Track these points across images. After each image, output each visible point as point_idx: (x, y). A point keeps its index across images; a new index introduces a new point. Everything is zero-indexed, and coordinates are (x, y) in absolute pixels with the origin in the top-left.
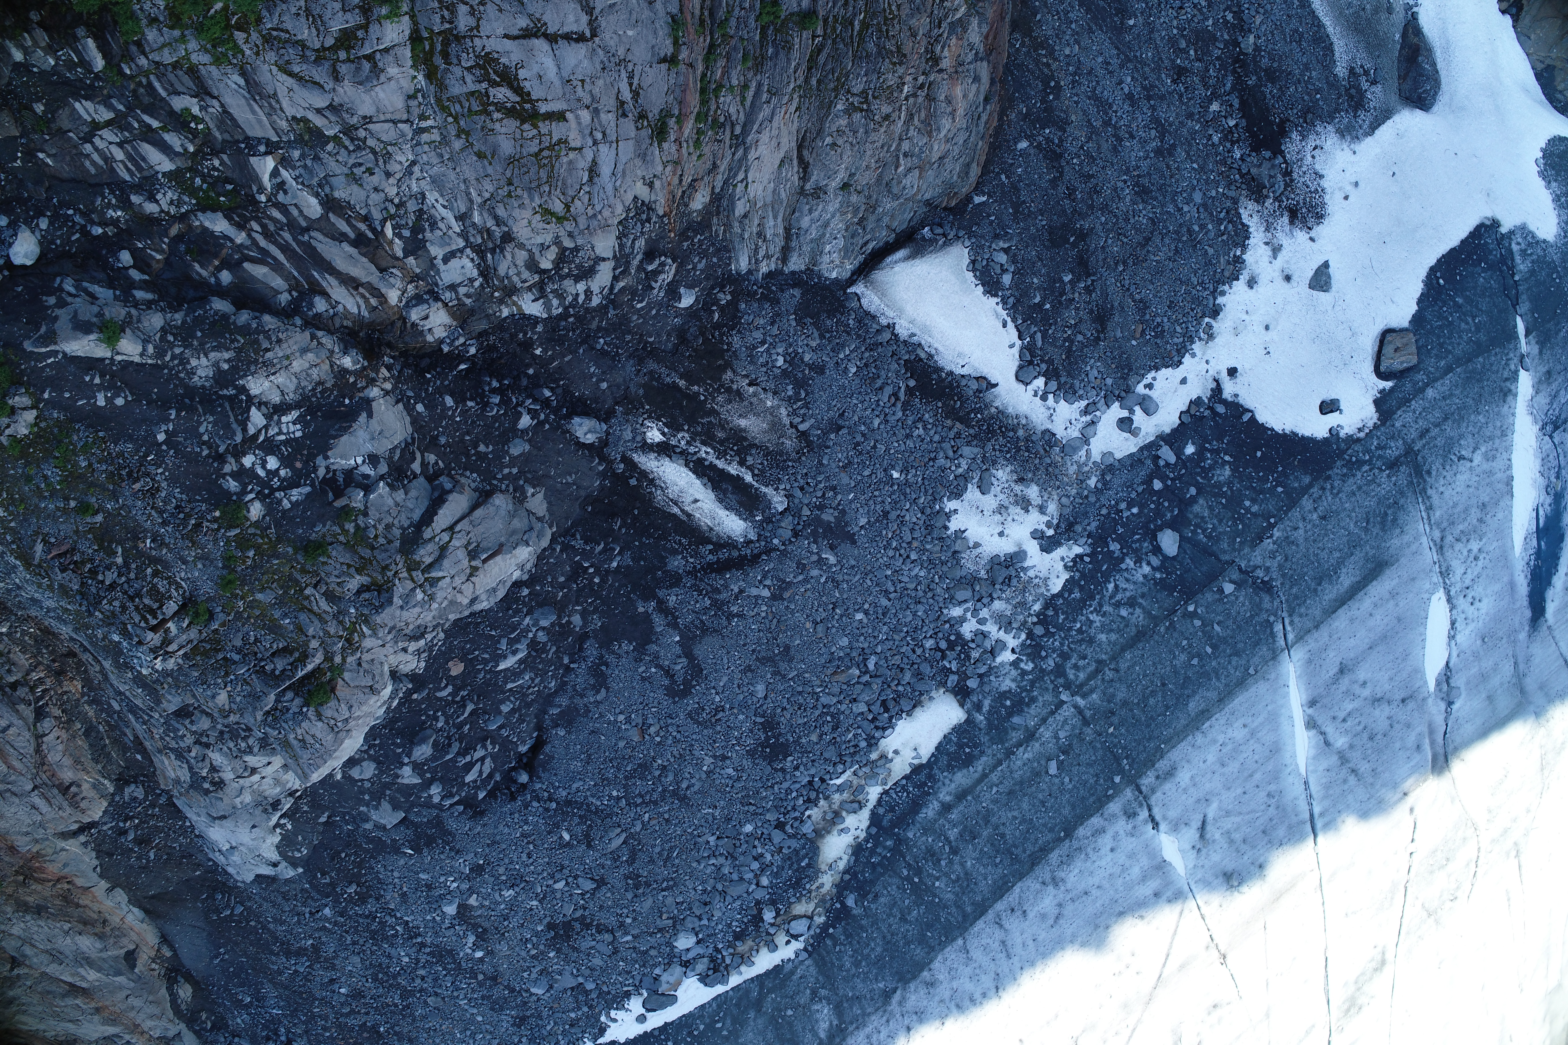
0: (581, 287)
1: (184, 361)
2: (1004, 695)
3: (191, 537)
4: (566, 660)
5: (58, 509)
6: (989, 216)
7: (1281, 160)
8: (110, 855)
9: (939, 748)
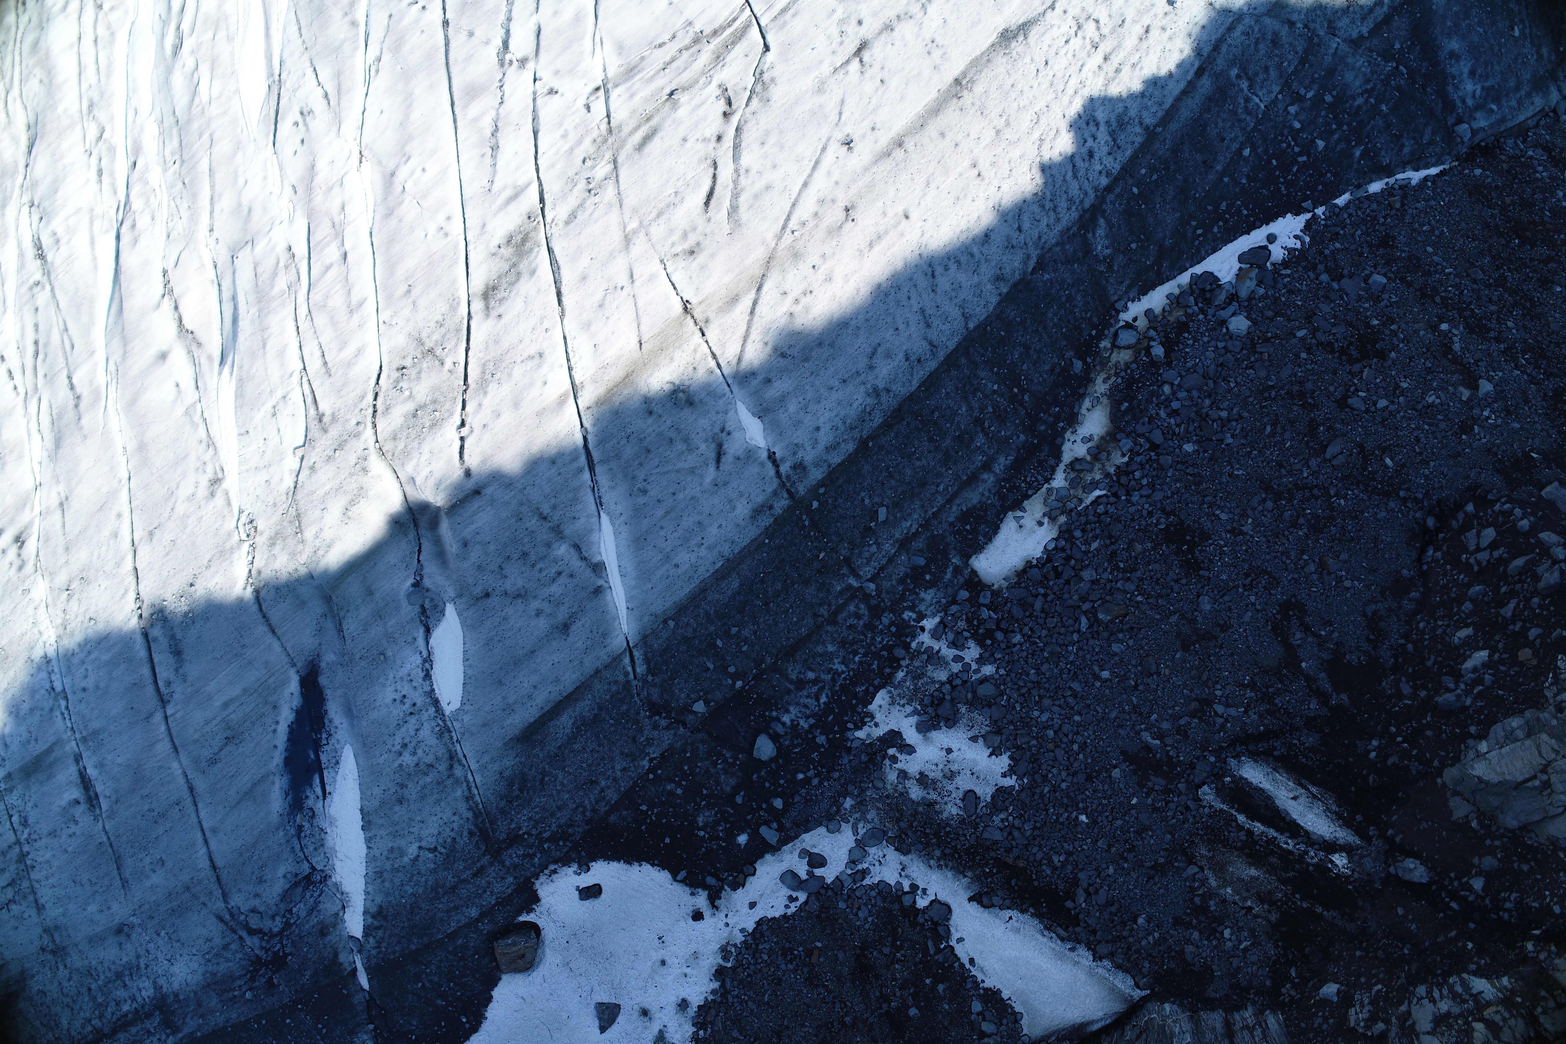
0: (1441, 1007)
2: (932, 585)
9: (996, 529)
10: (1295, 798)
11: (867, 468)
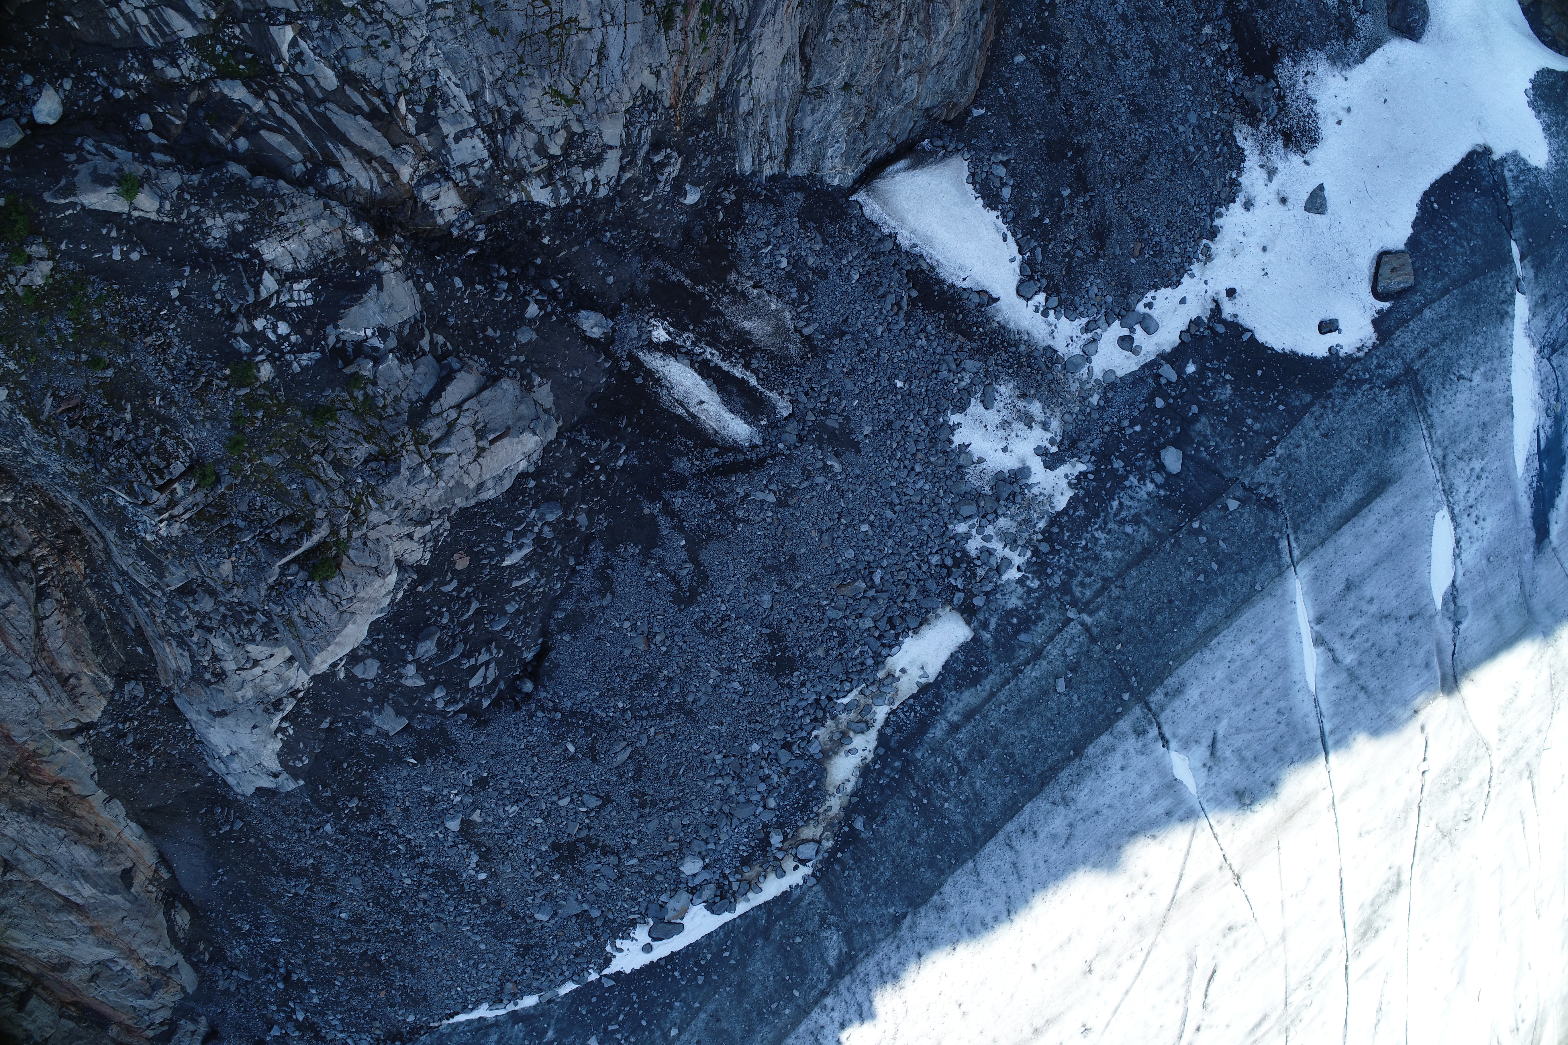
0: (589, 175)
1: (200, 221)
2: (1011, 613)
3: (201, 395)
4: (572, 562)
5: (69, 362)
6: (988, 129)
7: (1274, 84)
8: (108, 761)
9: (947, 666)
10: (701, 402)
11: (1075, 730)
